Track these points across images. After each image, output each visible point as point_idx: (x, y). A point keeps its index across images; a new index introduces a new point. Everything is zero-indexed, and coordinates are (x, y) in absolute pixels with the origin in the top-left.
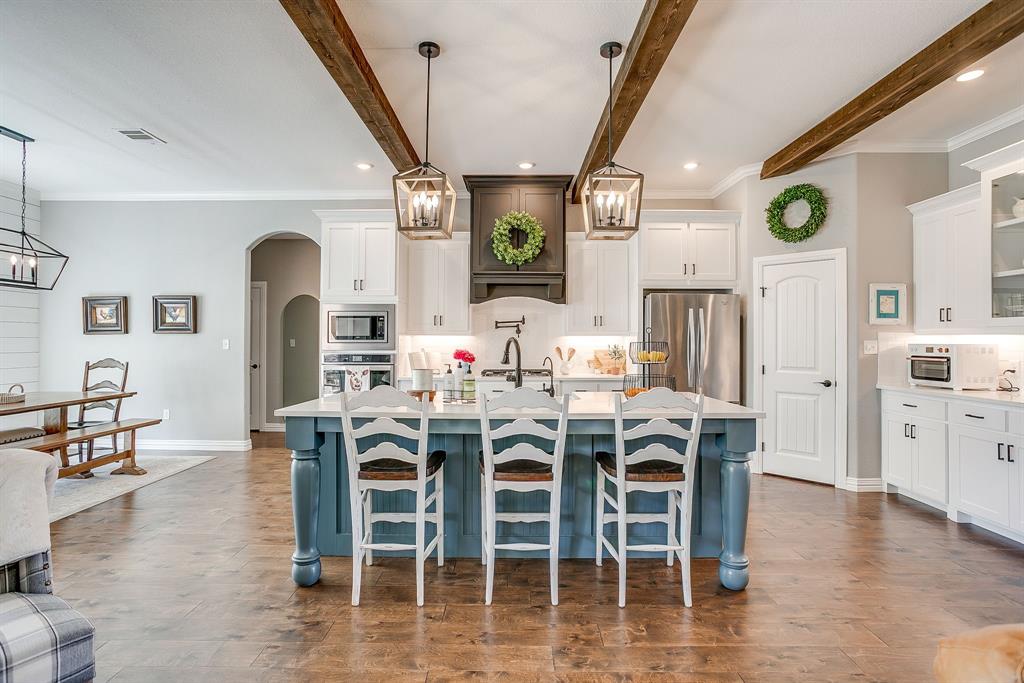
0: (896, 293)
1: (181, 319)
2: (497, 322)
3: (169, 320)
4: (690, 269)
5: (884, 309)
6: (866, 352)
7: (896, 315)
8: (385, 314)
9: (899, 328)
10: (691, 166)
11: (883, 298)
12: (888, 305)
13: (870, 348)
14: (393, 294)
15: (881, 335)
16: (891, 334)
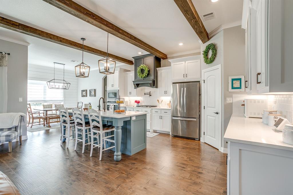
0: (240, 79)
1: (93, 94)
2: (145, 93)
3: (92, 94)
4: (185, 76)
5: (235, 86)
6: (227, 102)
7: (240, 88)
8: (117, 92)
9: (241, 93)
10: (181, 44)
11: (234, 82)
12: (237, 84)
13: (229, 100)
14: (118, 87)
15: (233, 95)
16: (239, 95)
